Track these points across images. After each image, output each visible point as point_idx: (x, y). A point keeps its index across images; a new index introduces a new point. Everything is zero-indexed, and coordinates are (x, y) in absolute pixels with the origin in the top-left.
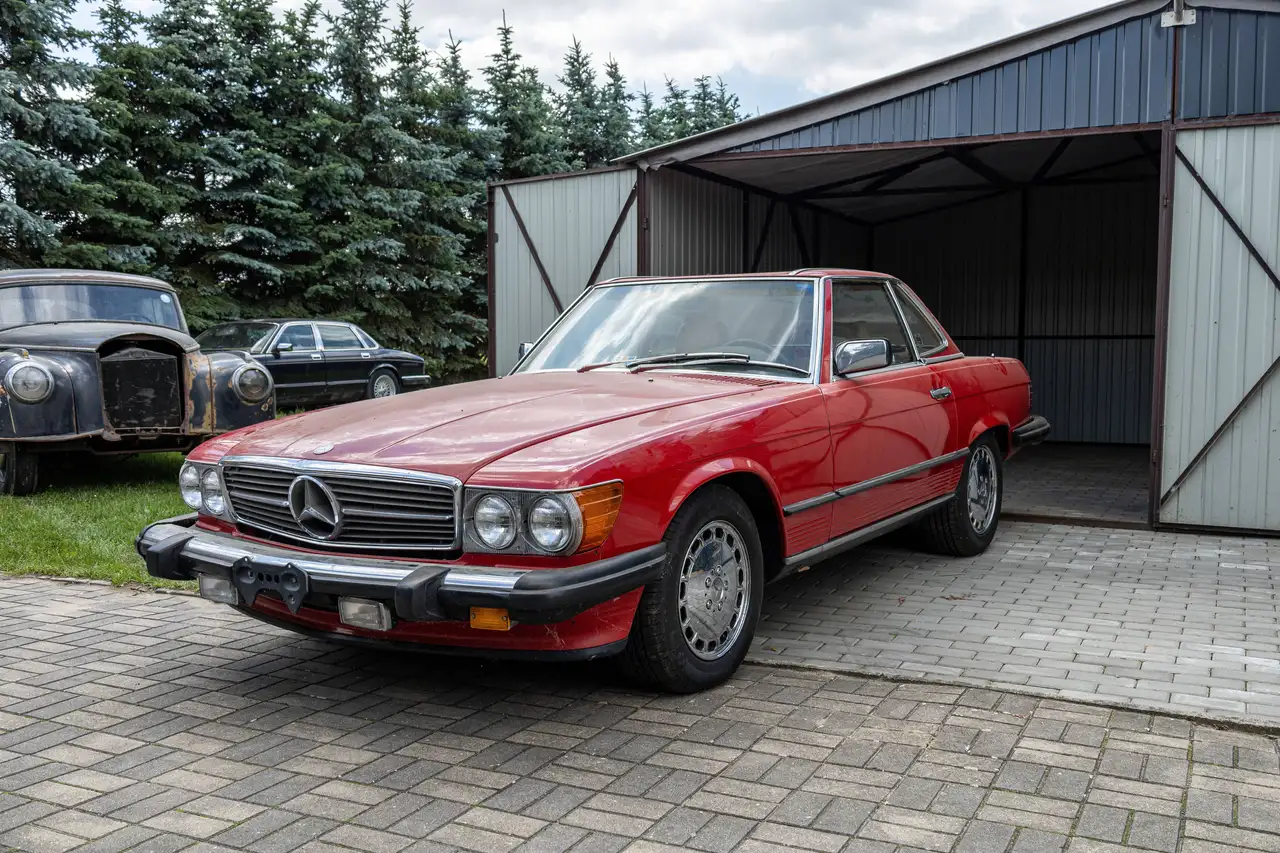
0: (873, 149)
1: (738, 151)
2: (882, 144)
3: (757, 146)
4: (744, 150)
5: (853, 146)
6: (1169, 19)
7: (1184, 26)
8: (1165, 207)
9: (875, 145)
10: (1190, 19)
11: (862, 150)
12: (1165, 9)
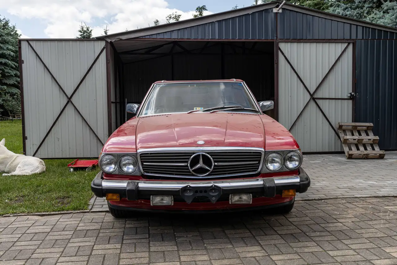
0: (191, 40)
1: (144, 37)
2: (187, 39)
3: (151, 36)
4: (146, 37)
5: (185, 39)
6: (275, 10)
7: (279, 13)
8: (276, 63)
9: (192, 39)
10: (280, 11)
11: (188, 40)
12: (275, 8)
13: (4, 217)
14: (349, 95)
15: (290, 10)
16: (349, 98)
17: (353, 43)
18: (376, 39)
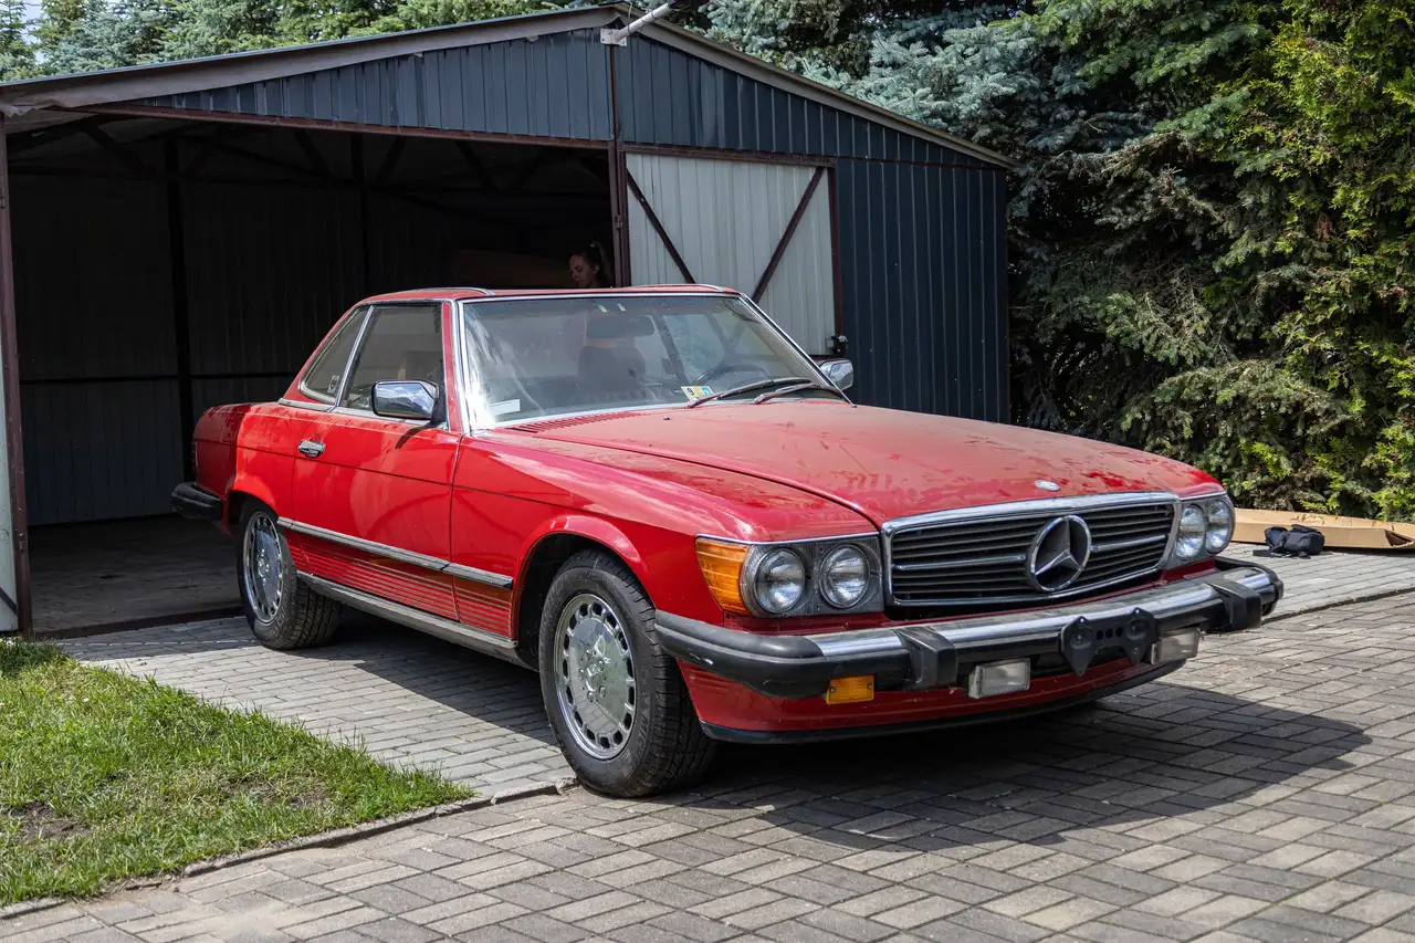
6: (607, 37)
7: (618, 46)
8: (619, 229)
9: (336, 122)
10: (623, 43)
11: (320, 127)
12: (604, 27)
13: (194, 874)
14: (831, 344)
15: (672, 49)
16: (829, 353)
17: (831, 171)
18: (883, 161)
